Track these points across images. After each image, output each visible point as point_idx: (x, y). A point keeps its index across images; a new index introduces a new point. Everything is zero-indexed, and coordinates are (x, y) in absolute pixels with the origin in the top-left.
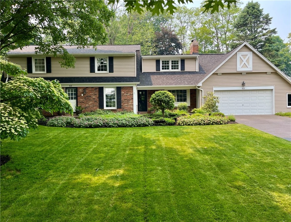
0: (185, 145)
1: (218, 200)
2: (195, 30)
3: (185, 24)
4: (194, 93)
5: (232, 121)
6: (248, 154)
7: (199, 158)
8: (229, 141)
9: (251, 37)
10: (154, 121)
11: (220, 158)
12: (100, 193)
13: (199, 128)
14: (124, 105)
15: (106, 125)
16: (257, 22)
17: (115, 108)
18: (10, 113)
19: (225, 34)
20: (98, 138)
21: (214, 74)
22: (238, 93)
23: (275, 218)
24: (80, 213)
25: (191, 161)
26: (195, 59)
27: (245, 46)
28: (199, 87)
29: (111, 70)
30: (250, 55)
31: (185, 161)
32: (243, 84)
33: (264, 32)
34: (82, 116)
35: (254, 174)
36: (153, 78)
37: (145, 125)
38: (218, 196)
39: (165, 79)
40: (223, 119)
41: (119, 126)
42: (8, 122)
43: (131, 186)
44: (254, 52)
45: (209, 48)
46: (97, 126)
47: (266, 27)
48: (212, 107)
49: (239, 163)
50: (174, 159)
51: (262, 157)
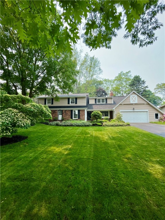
0: (104, 135)
1: (116, 166)
2: (113, 88)
3: (109, 86)
4: (111, 113)
5: (129, 125)
6: (135, 141)
7: (110, 141)
8: (126, 134)
9: (136, 90)
10: (92, 124)
11: (120, 142)
12: (56, 157)
13: (112, 128)
14: (81, 117)
15: (71, 125)
16: (139, 83)
17: (77, 119)
18: (23, 117)
19: (126, 89)
20: (66, 131)
21: (120, 104)
22: (131, 112)
23: (150, 181)
24: (41, 167)
25: (105, 143)
26: (111, 98)
27: (134, 92)
28: (113, 110)
29: (76, 103)
30: (136, 96)
31: (102, 143)
32: (134, 109)
33: (142, 87)
34: (64, 122)
35: (137, 151)
36: (94, 106)
37: (88, 126)
38: (116, 163)
39: (99, 106)
40: (124, 124)
41: (77, 126)
42: (21, 121)
43: (72, 154)
44: (138, 95)
45: (119, 95)
46: (68, 126)
47: (143, 85)
48: (119, 119)
49: (129, 145)
50: (97, 141)
51: (143, 142)
